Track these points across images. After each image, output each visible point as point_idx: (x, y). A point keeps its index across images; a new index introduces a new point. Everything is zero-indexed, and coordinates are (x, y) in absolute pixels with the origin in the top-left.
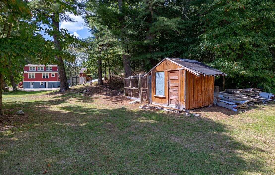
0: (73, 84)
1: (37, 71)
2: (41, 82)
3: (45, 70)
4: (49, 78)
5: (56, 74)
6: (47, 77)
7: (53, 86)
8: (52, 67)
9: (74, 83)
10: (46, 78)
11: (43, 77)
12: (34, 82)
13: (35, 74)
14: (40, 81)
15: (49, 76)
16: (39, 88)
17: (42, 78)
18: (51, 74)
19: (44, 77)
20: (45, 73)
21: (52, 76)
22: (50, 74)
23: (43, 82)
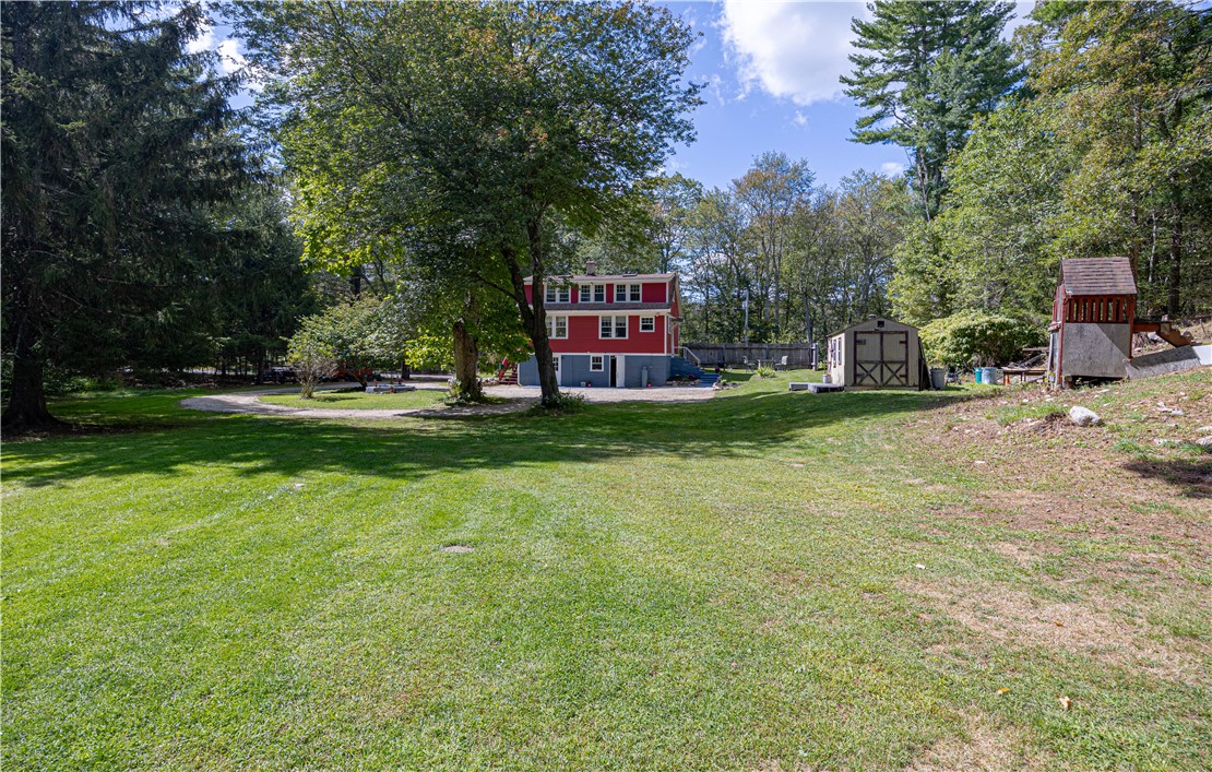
0: (859, 370)
1: (574, 304)
2: (592, 355)
3: (610, 299)
4: (627, 337)
5: (660, 319)
6: (621, 332)
7: (649, 379)
8: (644, 284)
9: (868, 367)
10: (613, 336)
11: (603, 335)
12: (562, 357)
13: (570, 318)
14: (588, 354)
15: (627, 326)
16: (587, 386)
17: (600, 337)
18: (638, 317)
19: (607, 331)
20: (613, 314)
21: (644, 327)
22: (634, 319)
23: (602, 355)
